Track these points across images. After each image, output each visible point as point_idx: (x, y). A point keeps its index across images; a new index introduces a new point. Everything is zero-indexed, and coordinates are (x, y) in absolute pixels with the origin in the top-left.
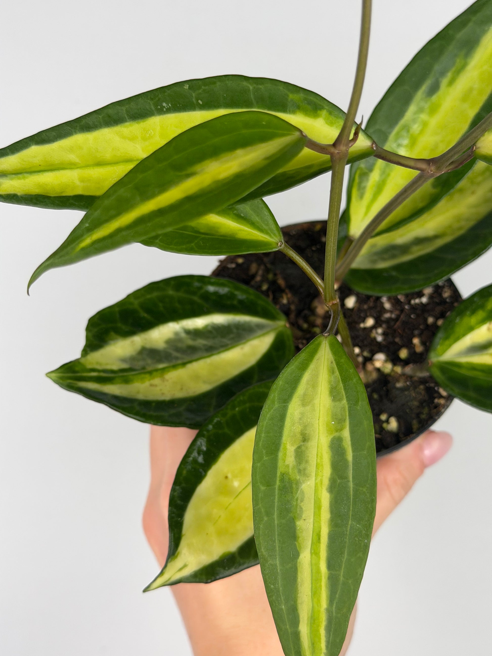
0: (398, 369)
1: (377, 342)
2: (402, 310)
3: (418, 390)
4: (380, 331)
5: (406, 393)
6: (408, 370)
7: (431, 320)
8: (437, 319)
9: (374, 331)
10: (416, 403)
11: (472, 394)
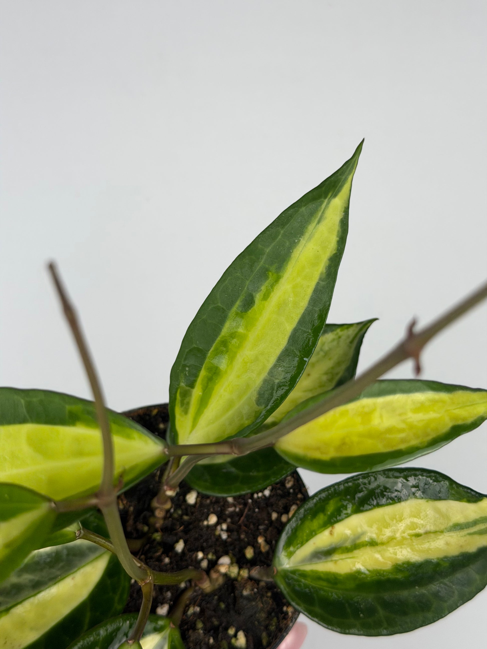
0: (245, 573)
1: (222, 540)
2: (245, 504)
3: (265, 599)
4: (224, 526)
5: (254, 603)
6: (255, 572)
7: (274, 516)
8: (280, 514)
9: (219, 528)
10: (263, 615)
11: (317, 610)
